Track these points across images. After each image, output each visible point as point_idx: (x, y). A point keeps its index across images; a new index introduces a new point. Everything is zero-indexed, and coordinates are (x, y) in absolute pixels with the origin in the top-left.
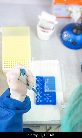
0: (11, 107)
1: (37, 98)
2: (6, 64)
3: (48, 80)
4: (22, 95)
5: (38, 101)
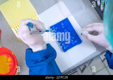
1: (62, 46)
3: (62, 24)
5: (65, 48)
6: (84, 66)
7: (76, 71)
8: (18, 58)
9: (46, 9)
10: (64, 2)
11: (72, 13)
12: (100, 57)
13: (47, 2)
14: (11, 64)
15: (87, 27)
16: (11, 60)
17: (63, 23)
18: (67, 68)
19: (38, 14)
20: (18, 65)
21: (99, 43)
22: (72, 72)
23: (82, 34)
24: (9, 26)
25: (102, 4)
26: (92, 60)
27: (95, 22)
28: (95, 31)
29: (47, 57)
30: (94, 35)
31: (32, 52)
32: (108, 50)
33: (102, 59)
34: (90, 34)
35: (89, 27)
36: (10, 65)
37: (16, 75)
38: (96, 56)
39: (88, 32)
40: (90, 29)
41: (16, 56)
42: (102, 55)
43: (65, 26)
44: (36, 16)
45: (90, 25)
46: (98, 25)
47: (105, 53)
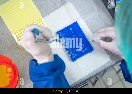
0: (46, 73)
1: (71, 54)
2: (18, 36)
3: (71, 29)
4: (49, 55)
5: (74, 57)
6: (96, 78)
7: (87, 84)
8: (19, 69)
9: (52, 12)
10: (72, 3)
11: (82, 16)
12: (114, 67)
13: (53, 4)
14: (11, 75)
15: (99, 32)
16: (12, 71)
17: (71, 27)
18: (77, 81)
19: (43, 17)
20: (19, 76)
21: (113, 51)
22: (82, 85)
23: (93, 40)
24: (9, 31)
25: (117, 6)
26: (105, 71)
27: (108, 27)
28: (108, 37)
29: (54, 71)
30: (107, 41)
31: (37, 64)
32: (123, 59)
33: (117, 70)
34: (103, 40)
35: (101, 32)
36: (10, 77)
37: (16, 88)
38: (110, 66)
39: (100, 39)
40: (103, 35)
41: (17, 66)
42: (116, 65)
43: (74, 31)
44: (40, 19)
45: (103, 30)
46: (111, 30)
47: (120, 63)
